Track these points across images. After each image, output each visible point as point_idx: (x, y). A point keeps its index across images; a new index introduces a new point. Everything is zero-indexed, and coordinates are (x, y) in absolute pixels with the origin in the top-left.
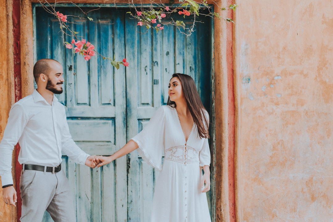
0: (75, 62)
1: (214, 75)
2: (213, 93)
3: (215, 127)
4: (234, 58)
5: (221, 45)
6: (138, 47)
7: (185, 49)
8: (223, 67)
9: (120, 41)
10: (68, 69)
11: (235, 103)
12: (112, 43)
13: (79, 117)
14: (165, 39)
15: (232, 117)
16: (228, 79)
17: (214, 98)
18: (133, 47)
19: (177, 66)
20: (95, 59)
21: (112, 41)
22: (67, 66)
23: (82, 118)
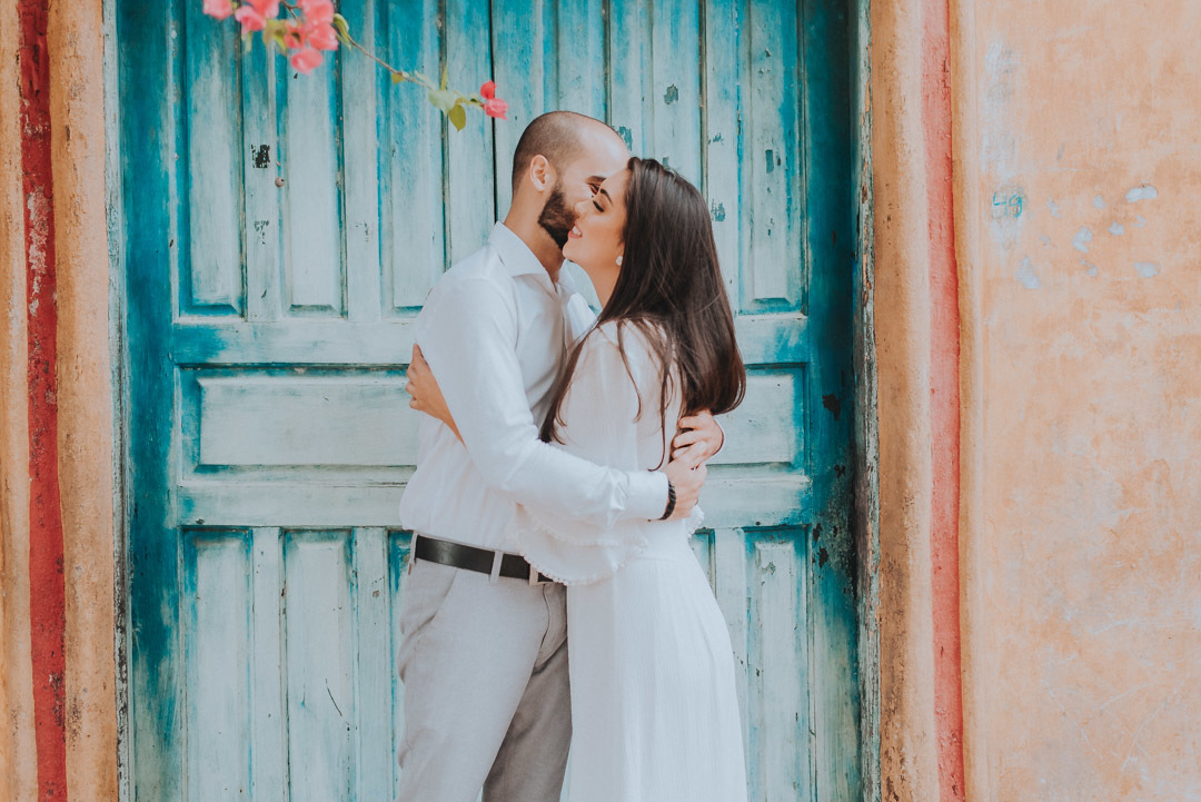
0: (281, 130)
1: (868, 185)
2: (866, 259)
3: (876, 405)
4: (957, 111)
5: (899, 52)
6: (545, 68)
7: (745, 75)
8: (907, 149)
9: (473, 40)
10: (254, 162)
11: (960, 300)
12: (437, 50)
13: (299, 365)
14: (663, 32)
15: (949, 363)
16: (931, 201)
17: (871, 280)
18: (524, 65)
19: (712, 149)
20: (366, 117)
21: (436, 43)
22: (246, 147)
23: (313, 369)
